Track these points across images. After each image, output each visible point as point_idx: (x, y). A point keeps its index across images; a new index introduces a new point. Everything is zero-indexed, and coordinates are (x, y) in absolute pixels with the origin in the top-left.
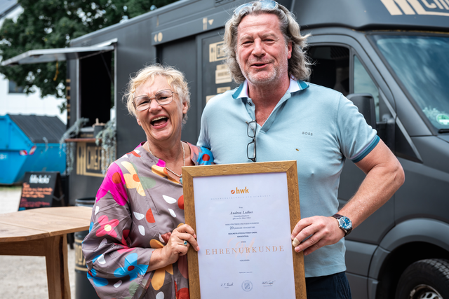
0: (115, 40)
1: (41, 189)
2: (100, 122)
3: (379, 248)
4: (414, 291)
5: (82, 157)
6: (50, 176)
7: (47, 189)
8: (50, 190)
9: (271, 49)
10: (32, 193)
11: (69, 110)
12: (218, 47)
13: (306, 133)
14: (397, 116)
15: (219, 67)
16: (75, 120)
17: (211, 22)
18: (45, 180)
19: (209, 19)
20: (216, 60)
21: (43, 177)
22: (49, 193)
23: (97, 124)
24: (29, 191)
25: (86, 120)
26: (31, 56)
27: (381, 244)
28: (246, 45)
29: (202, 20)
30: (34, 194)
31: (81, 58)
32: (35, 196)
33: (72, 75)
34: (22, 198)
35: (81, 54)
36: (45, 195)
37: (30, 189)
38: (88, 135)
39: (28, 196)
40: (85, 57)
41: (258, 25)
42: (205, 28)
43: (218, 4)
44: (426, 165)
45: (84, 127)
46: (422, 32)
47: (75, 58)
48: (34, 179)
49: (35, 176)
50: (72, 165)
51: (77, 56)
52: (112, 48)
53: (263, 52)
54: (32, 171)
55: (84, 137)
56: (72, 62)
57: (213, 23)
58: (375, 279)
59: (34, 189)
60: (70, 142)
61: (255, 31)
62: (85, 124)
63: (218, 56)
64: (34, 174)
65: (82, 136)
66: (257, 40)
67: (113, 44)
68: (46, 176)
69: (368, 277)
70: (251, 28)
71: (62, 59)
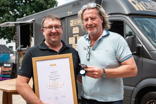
0: (34, 19)
1: (8, 68)
2: (28, 46)
3: (136, 88)
4: (148, 102)
5: (21, 58)
6: (11, 64)
7: (10, 68)
8: (11, 68)
9: (95, 22)
10: (5, 69)
11: (16, 43)
12: (74, 21)
13: (106, 51)
14: (143, 44)
15: (74, 28)
16: (19, 46)
17: (71, 13)
18: (9, 65)
19: (70, 12)
20: (73, 26)
21: (8, 64)
22: (11, 70)
23: (27, 47)
24: (4, 69)
25: (23, 46)
26: (6, 24)
27: (136, 87)
28: (86, 21)
29: (68, 12)
30: (5, 70)
31: (21, 25)
32: (6, 71)
33: (17, 31)
34: (1, 71)
35: (20, 24)
36: (9, 70)
37: (4, 68)
38: (24, 51)
39: (3, 70)
40: (22, 25)
41: (89, 13)
42: (69, 15)
43: (73, 7)
44: (155, 60)
45: (22, 48)
46: (146, 16)
47: (18, 25)
48: (5, 65)
49: (6, 64)
50: (18, 60)
51: (19, 25)
52: (33, 22)
53: (92, 23)
54: (4, 62)
55: (22, 51)
56: (17, 27)
57: (72, 13)
58: (134, 98)
59: (5, 68)
60: (17, 53)
61: (88, 16)
62: (22, 47)
63: (74, 24)
64: (5, 63)
65: (21, 51)
66: (89, 19)
67: (33, 21)
68: (9, 64)
69: (131, 97)
70: (87, 15)
71: (14, 25)
